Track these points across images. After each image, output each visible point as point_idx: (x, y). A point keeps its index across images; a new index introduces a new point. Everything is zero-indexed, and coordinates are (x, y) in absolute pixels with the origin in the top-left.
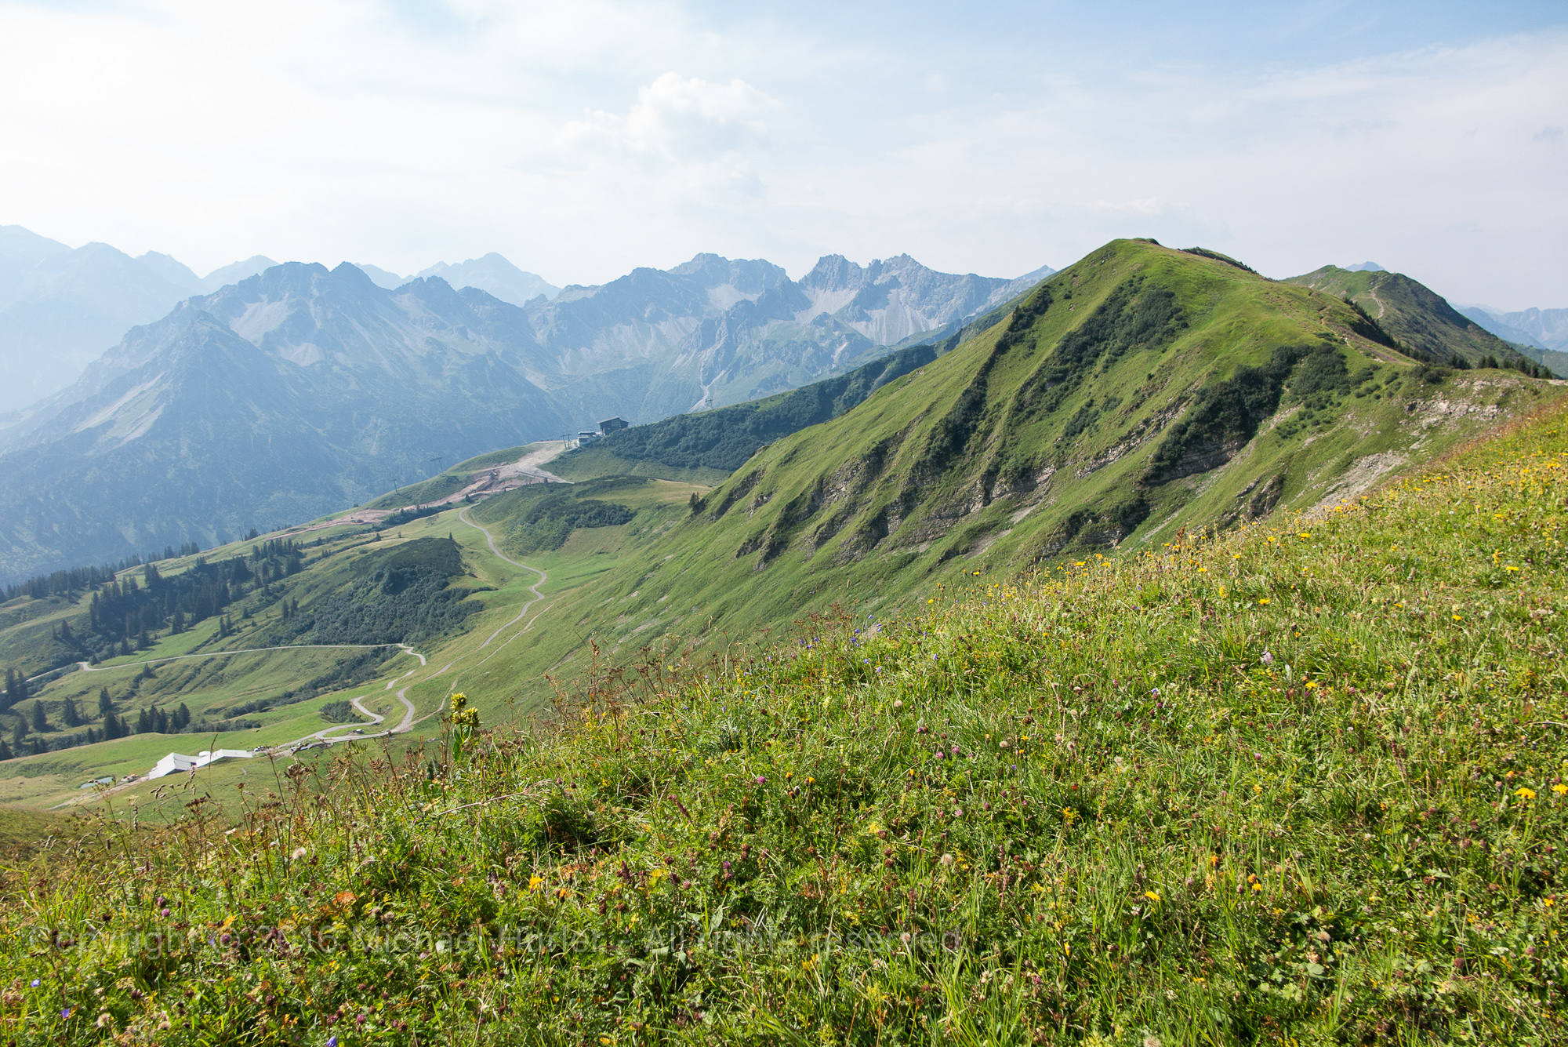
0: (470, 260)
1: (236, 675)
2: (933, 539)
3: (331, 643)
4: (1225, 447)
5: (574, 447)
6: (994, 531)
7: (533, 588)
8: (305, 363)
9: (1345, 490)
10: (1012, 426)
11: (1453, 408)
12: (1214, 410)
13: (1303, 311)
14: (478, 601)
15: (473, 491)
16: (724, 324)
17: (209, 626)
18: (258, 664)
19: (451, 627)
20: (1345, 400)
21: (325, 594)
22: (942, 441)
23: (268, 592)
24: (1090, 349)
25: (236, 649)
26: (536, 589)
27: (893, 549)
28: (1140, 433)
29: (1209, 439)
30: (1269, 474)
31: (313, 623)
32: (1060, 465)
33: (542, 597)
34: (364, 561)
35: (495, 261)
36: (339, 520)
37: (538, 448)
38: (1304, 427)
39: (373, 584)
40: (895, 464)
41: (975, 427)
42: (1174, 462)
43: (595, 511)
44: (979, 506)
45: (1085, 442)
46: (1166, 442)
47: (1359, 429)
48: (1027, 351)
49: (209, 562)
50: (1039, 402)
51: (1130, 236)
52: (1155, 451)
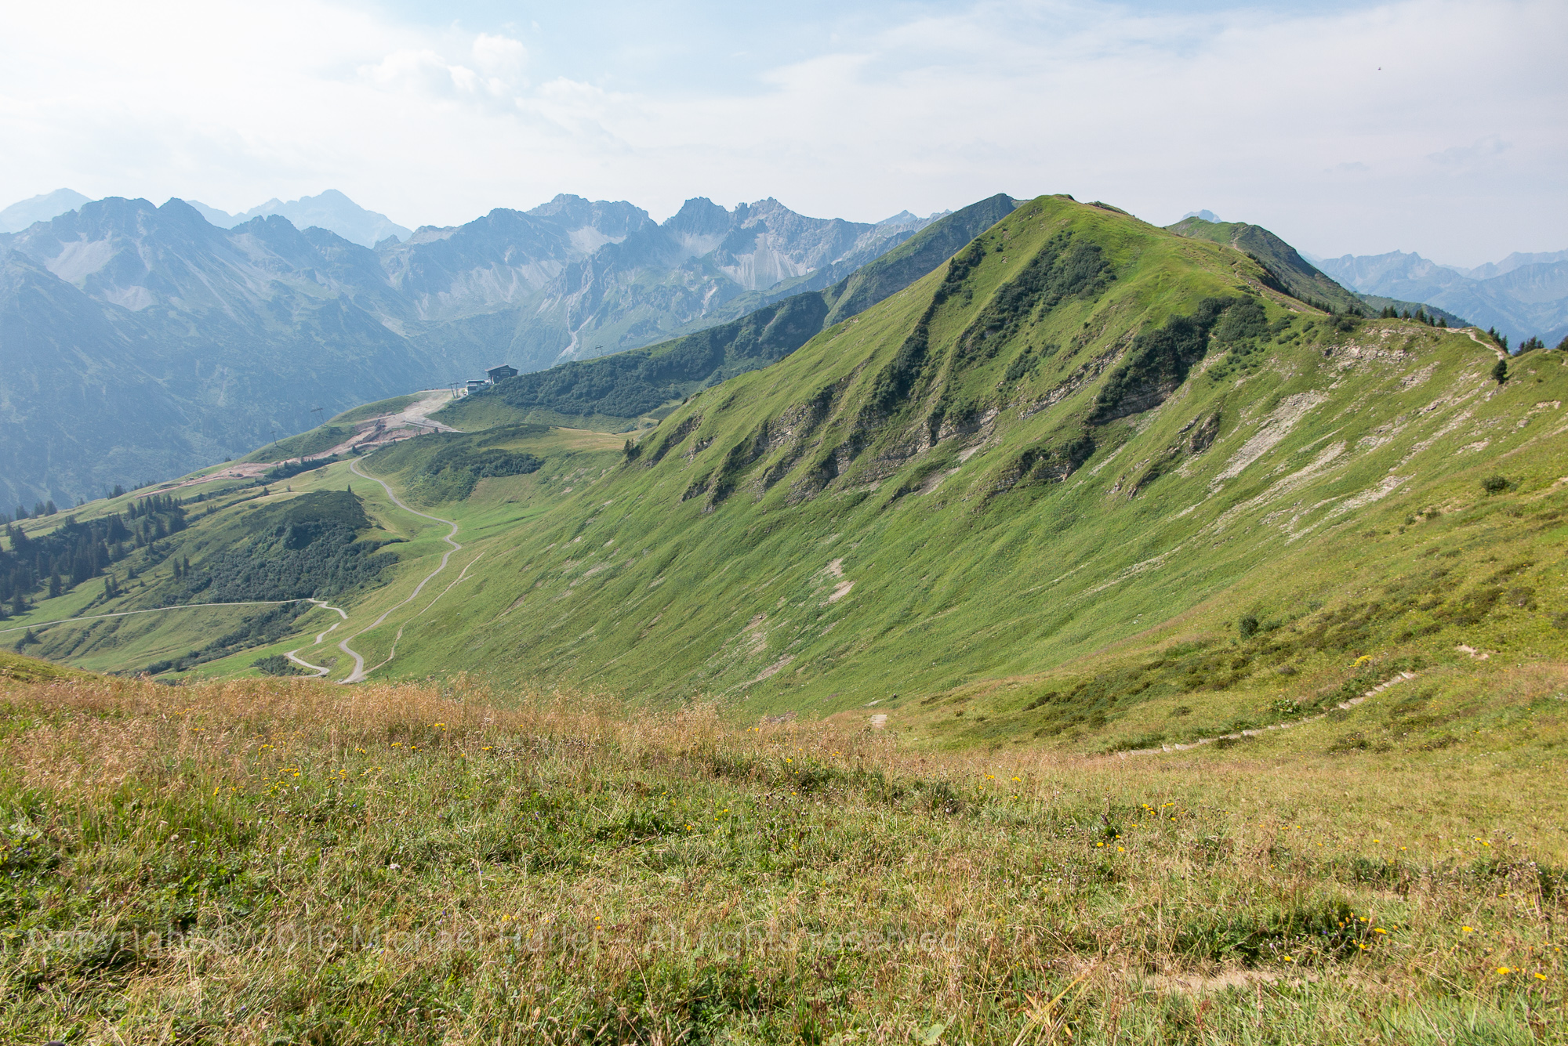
0: (307, 197)
1: (131, 637)
2: (882, 478)
3: (233, 601)
4: (1160, 389)
5: (462, 396)
6: (942, 469)
7: (447, 538)
8: (137, 308)
9: (1276, 425)
10: (954, 372)
11: (1363, 353)
12: (1150, 356)
13: (1218, 265)
14: (392, 553)
15: (359, 443)
16: (589, 268)
17: (92, 588)
18: (153, 625)
19: (367, 580)
20: (1268, 346)
21: (219, 551)
22: (888, 386)
23: (152, 551)
24: (1026, 300)
25: (126, 610)
26: (451, 539)
27: (844, 488)
28: (1080, 377)
29: (1146, 382)
30: (1207, 412)
31: (210, 581)
32: (1003, 407)
33: (459, 547)
34: (257, 515)
35: (334, 198)
36: (216, 475)
37: (424, 398)
38: (1233, 370)
39: (274, 539)
40: (840, 409)
41: (918, 373)
42: (1115, 403)
43: (502, 460)
44: (926, 446)
45: (1026, 386)
46: (1109, 385)
47: (1282, 372)
48: (964, 300)
49: (79, 520)
50: (979, 349)
51: (1051, 192)
52: (1099, 393)
